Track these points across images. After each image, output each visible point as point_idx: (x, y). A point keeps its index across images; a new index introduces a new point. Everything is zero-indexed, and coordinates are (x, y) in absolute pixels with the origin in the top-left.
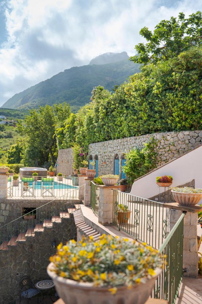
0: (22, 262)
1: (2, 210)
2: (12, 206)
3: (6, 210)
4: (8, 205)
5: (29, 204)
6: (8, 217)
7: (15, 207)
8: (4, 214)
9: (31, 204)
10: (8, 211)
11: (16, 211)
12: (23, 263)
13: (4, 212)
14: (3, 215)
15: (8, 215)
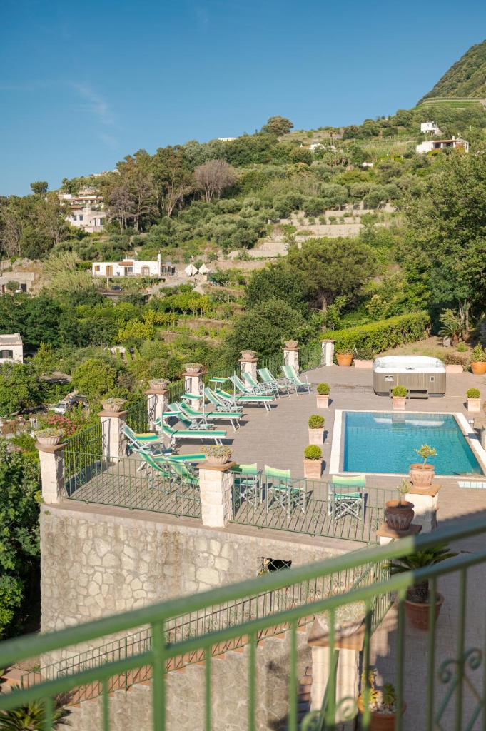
0: (237, 704)
1: (214, 556)
2: (234, 549)
3: (221, 557)
4: (226, 547)
5: (273, 550)
6: (226, 575)
7: (241, 552)
8: (217, 567)
9: (279, 550)
10: (227, 561)
11: (244, 564)
12: (239, 705)
13: (217, 560)
14: (216, 569)
15: (226, 570)
